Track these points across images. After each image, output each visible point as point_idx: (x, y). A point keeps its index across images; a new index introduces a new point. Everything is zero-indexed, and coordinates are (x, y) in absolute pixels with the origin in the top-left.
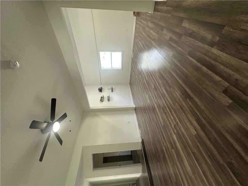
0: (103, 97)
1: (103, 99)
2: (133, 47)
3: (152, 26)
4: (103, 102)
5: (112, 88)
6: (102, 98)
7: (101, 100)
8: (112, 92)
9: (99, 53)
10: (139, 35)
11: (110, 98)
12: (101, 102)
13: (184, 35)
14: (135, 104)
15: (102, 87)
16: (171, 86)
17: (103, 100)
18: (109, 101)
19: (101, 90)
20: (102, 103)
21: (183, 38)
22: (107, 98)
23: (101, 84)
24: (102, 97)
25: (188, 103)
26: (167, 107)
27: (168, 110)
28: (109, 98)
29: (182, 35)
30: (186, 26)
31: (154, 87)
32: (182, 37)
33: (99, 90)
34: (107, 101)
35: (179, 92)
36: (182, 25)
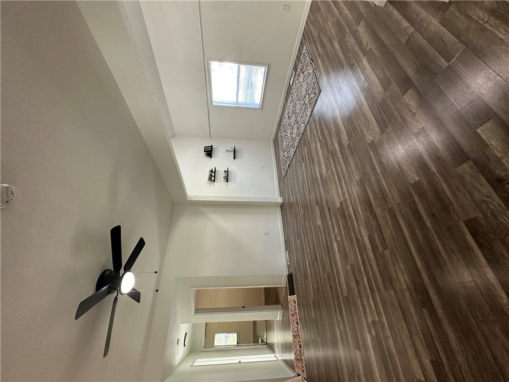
0: (215, 172)
1: (214, 176)
3: (369, 46)
4: (215, 182)
5: (235, 150)
6: (213, 174)
7: (210, 179)
8: (234, 158)
9: (209, 64)
10: (319, 36)
11: (229, 172)
12: (210, 182)
13: (471, 163)
15: (212, 146)
16: (389, 247)
17: (214, 178)
18: (227, 181)
19: (209, 152)
20: (212, 185)
21: (466, 166)
22: (223, 175)
23: (210, 137)
24: (212, 171)
25: (423, 318)
26: (364, 275)
27: (366, 282)
28: (227, 174)
29: (469, 159)
30: (492, 145)
31: (339, 205)
32: (465, 162)
33: (205, 151)
34: (223, 182)
35: (405, 276)
36: (478, 130)
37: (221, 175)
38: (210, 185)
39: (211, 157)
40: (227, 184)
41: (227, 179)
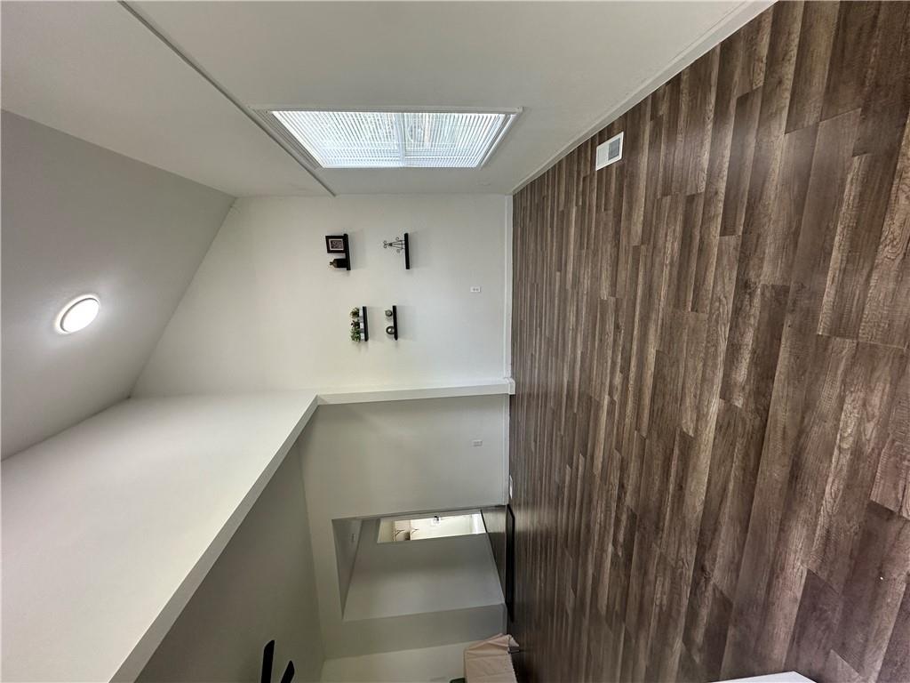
0: (365, 318)
1: (365, 328)
4: (369, 342)
5: (406, 240)
6: (362, 324)
8: (408, 267)
11: (399, 316)
12: (358, 344)
18: (396, 339)
23: (335, 195)
28: (395, 321)
34: (387, 340)
37: (380, 323)
38: (360, 350)
39: (349, 269)
40: (397, 346)
41: (394, 332)
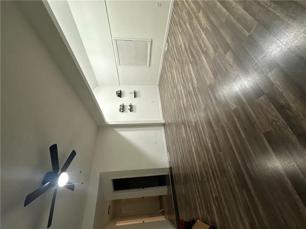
1: (123, 109)
2: (168, 35)
3: (206, 25)
4: (123, 112)
5: (135, 92)
8: (135, 97)
10: (179, 21)
11: (132, 106)
12: (120, 112)
13: (265, 96)
14: (164, 118)
15: (121, 91)
16: (222, 150)
22: (128, 108)
23: (120, 85)
24: (121, 106)
27: (211, 172)
30: (276, 84)
31: (194, 124)
33: (117, 94)
35: (232, 169)
39: (121, 97)
40: (131, 113)
41: (130, 110)
